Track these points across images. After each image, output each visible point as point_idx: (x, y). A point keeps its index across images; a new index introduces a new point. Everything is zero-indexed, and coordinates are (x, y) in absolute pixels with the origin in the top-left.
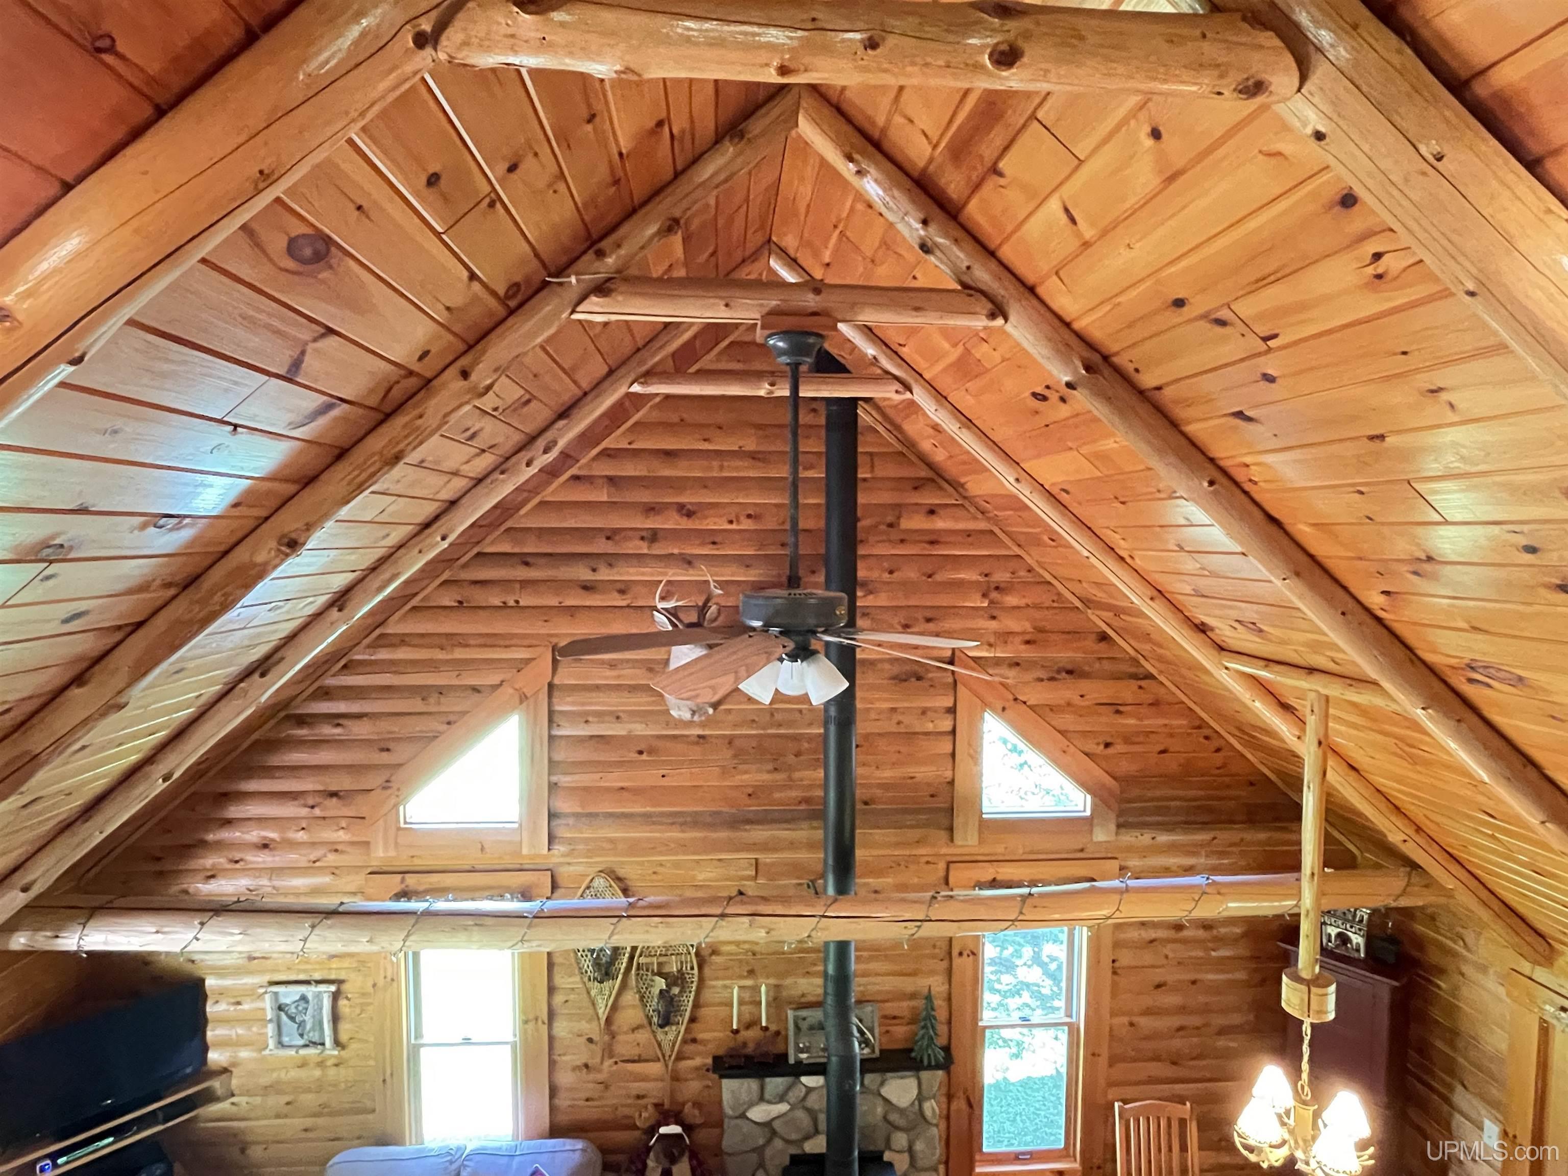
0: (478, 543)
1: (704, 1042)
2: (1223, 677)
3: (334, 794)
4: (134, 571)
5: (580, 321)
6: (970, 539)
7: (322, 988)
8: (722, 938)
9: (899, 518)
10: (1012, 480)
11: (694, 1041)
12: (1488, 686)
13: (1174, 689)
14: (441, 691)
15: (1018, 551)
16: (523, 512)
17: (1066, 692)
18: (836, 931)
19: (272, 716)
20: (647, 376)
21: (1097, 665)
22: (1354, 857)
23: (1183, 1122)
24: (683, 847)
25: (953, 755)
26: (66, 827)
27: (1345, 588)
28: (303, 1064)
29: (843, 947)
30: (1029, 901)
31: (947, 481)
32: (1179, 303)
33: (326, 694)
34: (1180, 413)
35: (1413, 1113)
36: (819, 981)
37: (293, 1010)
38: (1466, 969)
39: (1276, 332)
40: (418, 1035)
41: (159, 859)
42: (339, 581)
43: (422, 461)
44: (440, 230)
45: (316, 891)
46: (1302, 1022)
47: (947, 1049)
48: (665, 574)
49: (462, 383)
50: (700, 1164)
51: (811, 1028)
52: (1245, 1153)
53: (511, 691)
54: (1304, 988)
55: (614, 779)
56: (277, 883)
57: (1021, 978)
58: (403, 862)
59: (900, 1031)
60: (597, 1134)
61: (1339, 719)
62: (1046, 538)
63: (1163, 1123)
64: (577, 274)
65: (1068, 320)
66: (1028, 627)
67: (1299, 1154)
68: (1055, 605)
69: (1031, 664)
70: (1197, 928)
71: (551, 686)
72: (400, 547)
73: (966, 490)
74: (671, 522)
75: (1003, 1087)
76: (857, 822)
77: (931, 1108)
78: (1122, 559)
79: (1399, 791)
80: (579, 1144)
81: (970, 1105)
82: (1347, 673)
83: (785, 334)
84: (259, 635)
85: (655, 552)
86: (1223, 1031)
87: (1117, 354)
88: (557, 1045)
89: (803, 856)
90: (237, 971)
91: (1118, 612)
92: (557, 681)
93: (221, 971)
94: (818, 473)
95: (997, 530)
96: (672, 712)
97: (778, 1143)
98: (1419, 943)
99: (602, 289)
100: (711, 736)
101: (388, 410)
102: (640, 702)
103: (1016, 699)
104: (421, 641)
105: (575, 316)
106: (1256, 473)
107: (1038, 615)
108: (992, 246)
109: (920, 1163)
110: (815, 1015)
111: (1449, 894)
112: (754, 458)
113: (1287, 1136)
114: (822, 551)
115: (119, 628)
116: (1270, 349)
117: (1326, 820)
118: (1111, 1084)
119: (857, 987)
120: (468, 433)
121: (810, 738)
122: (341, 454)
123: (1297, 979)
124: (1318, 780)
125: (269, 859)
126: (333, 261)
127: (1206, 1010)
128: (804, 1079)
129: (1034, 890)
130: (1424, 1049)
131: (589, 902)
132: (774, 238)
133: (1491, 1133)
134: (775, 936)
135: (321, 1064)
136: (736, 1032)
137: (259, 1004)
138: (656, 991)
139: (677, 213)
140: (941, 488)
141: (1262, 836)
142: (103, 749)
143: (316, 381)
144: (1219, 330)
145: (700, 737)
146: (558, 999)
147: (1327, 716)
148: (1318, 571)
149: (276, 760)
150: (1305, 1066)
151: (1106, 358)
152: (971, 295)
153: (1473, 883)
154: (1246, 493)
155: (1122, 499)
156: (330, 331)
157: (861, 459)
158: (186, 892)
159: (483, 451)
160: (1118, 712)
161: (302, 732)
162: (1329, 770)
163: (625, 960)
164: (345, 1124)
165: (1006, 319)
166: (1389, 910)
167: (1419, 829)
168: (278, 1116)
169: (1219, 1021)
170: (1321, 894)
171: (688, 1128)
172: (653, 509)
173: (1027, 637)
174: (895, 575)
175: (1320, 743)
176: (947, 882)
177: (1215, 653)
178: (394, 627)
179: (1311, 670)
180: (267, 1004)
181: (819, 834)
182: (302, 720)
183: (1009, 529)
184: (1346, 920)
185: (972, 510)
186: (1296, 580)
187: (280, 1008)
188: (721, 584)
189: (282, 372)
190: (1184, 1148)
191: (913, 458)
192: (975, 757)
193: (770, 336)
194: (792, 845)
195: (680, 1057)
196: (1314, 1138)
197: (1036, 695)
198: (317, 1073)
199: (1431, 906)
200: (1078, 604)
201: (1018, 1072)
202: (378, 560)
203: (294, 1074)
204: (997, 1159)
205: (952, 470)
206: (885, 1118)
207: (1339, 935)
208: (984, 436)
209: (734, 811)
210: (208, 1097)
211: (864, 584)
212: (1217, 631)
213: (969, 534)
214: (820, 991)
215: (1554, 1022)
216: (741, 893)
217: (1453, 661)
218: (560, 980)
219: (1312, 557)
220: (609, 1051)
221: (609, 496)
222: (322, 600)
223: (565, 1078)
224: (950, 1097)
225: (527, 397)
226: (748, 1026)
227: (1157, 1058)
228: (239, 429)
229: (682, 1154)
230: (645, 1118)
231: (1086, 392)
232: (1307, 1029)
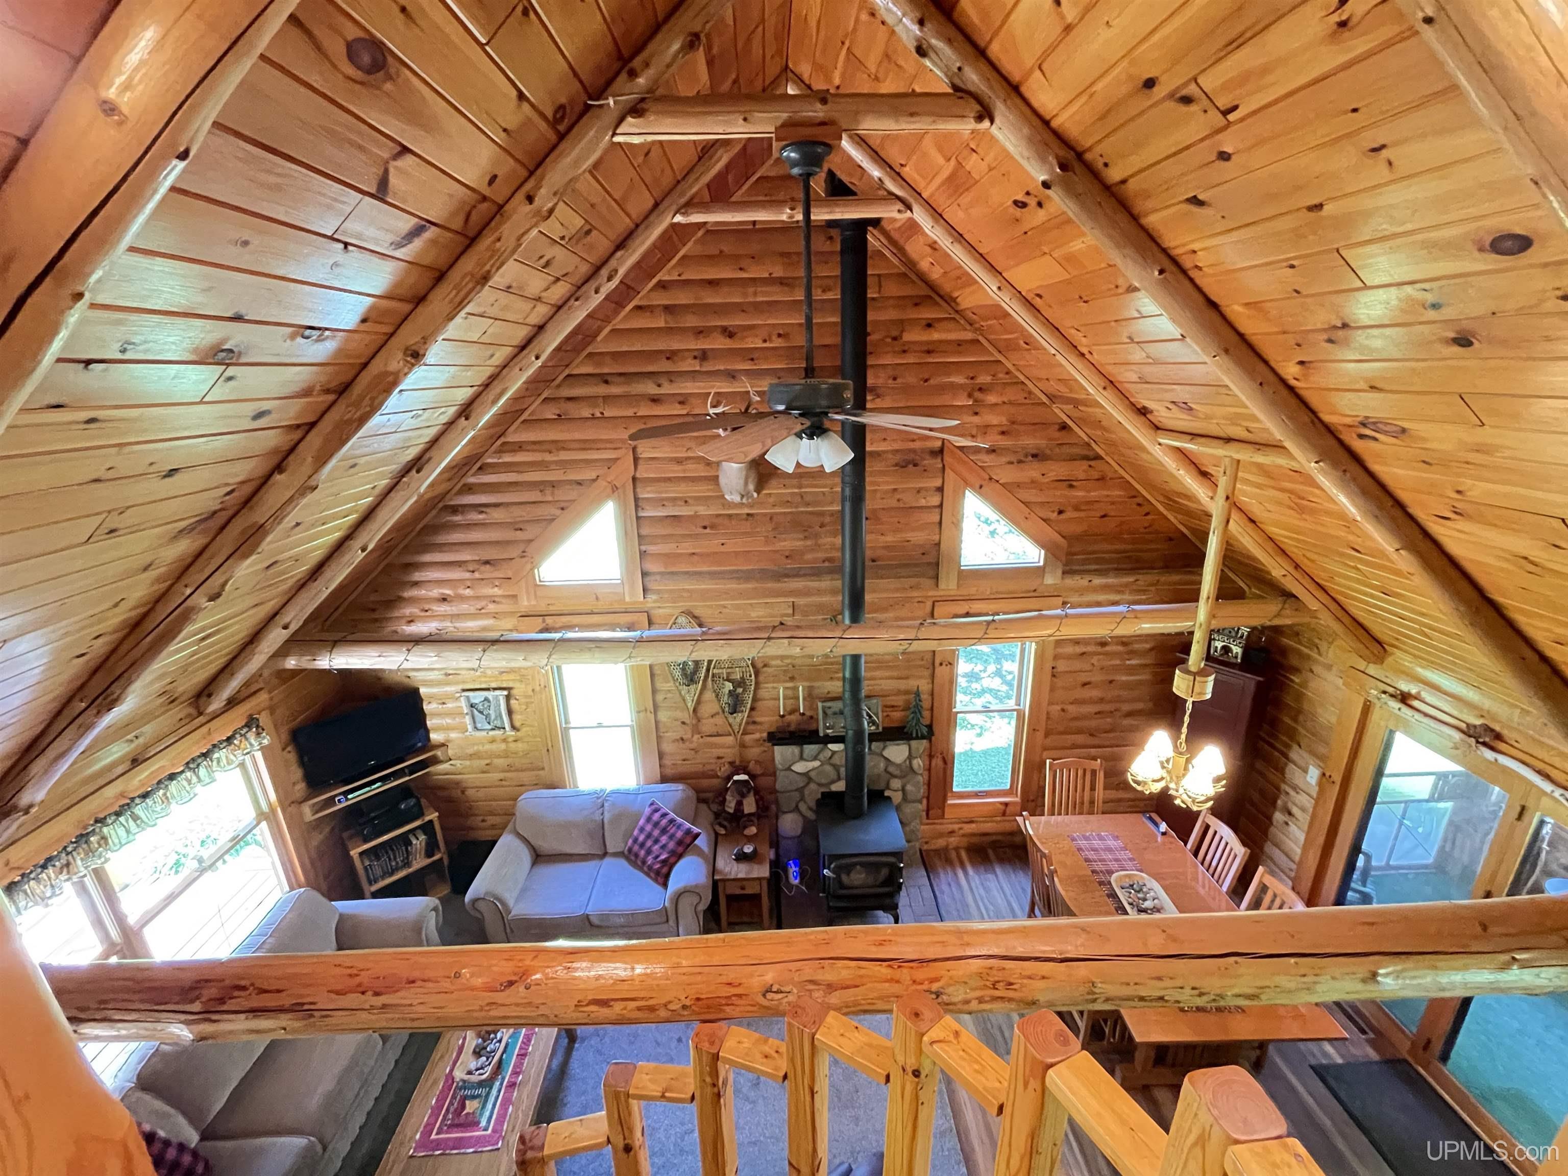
0: (567, 366)
1: (760, 723)
2: (1157, 451)
3: (487, 562)
4: (297, 378)
5: (619, 143)
6: (960, 348)
7: (498, 693)
8: (769, 654)
9: (902, 331)
10: (995, 289)
11: (754, 723)
12: (1375, 439)
13: (1117, 467)
14: (553, 485)
15: (1000, 358)
16: (599, 338)
17: (1032, 471)
18: (851, 647)
19: (434, 507)
20: (688, 207)
21: (1057, 450)
22: (1244, 592)
23: (1094, 772)
24: (741, 595)
25: (940, 523)
26: (302, 585)
27: (1266, 362)
28: (493, 741)
29: (856, 659)
30: (993, 626)
31: (941, 297)
32: (1150, 84)
33: (469, 489)
34: (1140, 206)
35: (1259, 765)
36: (840, 684)
37: (480, 707)
38: (1317, 669)
39: (1235, 103)
40: (567, 722)
41: (374, 610)
42: (463, 395)
43: (509, 287)
44: (484, 41)
45: (484, 629)
46: (1186, 701)
47: (930, 727)
48: (713, 387)
49: (528, 208)
50: (762, 798)
51: (835, 714)
52: (1134, 785)
53: (605, 483)
54: (1192, 678)
55: (687, 547)
56: (457, 625)
57: (985, 686)
58: (542, 608)
59: (897, 715)
60: (694, 781)
61: (1247, 482)
62: (1022, 342)
63: (1080, 773)
64: (614, 96)
65: (1048, 117)
66: (1004, 420)
67: (1172, 786)
68: (1027, 401)
69: (1006, 450)
70: (1117, 644)
71: (634, 479)
72: (505, 367)
73: (957, 304)
74: (719, 343)
75: (970, 754)
76: (867, 575)
77: (918, 763)
78: (1083, 355)
79: (1286, 537)
80: (680, 787)
81: (945, 762)
82: (1258, 440)
83: (797, 144)
84: (409, 438)
85: (704, 369)
86: (1129, 714)
87: (1089, 149)
88: (661, 726)
89: (826, 599)
90: (439, 683)
91: (1076, 403)
92: (638, 475)
93: (430, 683)
94: (835, 295)
95: (980, 338)
96: (727, 497)
97: (812, 786)
98: (1284, 651)
99: (636, 110)
100: (757, 514)
101: (471, 234)
102: (702, 490)
103: (991, 479)
104: (535, 447)
105: (617, 139)
106: (1202, 259)
107: (1012, 410)
108: (982, 44)
109: (909, 797)
110: (837, 706)
111: (1313, 614)
112: (781, 284)
113: (1165, 775)
114: (839, 363)
115: (298, 426)
116: (1229, 124)
117: (1224, 564)
118: (1045, 749)
119: (866, 688)
120: (543, 261)
121: (832, 514)
122: (440, 276)
123: (1188, 672)
124: (1221, 527)
125: (448, 608)
126: (392, 71)
127: (1119, 700)
128: (830, 746)
129: (996, 617)
130: (1274, 723)
131: (675, 631)
132: (791, 66)
133: (1313, 775)
134: (807, 651)
135: (505, 740)
136: (783, 716)
137: (458, 704)
138: (726, 691)
139: (697, 28)
140: (937, 304)
141: (1176, 578)
142: (313, 526)
143: (404, 202)
144: (1183, 109)
145: (748, 515)
146: (660, 697)
147: (1236, 478)
148: (1244, 348)
149: (442, 538)
150: (1184, 730)
151: (1079, 155)
152: (961, 98)
153: (1333, 606)
154: (1191, 280)
155: (1085, 299)
156: (405, 150)
157: (870, 281)
158: (396, 632)
159: (558, 279)
160: (1071, 486)
161: (457, 518)
162: (1231, 521)
163: (704, 670)
164: (526, 777)
165: (992, 122)
166: (1264, 628)
167: (1297, 567)
168: (484, 772)
169: (1126, 707)
170: (1212, 616)
171: (752, 776)
172: (701, 332)
173: (1004, 429)
174: (899, 381)
175: (1227, 498)
176: (932, 615)
177: (1152, 432)
178: (512, 437)
179: (1228, 440)
180: (463, 703)
181: (838, 583)
182: (455, 510)
183: (992, 337)
184: (1229, 637)
185: (962, 322)
186: (1224, 356)
187: (472, 706)
188: (759, 393)
189: (373, 190)
190: (1093, 789)
191: (914, 277)
192: (957, 524)
193: (783, 148)
194: (819, 592)
195: (745, 733)
196: (1184, 775)
197: (1007, 475)
198: (503, 746)
199: (1298, 625)
200: (1044, 399)
201: (981, 745)
202: (490, 377)
203: (488, 747)
204: (961, 795)
205: (947, 287)
206: (886, 770)
207: (1224, 647)
208: (971, 248)
209: (776, 568)
210: (435, 761)
211: (873, 390)
212: (1156, 413)
213: (959, 343)
214: (841, 690)
215: (1376, 701)
216: (782, 624)
217: (1348, 421)
218: (659, 685)
219: (1241, 336)
220: (696, 730)
221: (666, 322)
222: (452, 411)
223: (667, 747)
224: (931, 757)
225: (587, 227)
226: (791, 713)
227: (1079, 731)
228: (350, 248)
229: (749, 792)
230: (725, 770)
231: (1060, 192)
232: (1189, 705)
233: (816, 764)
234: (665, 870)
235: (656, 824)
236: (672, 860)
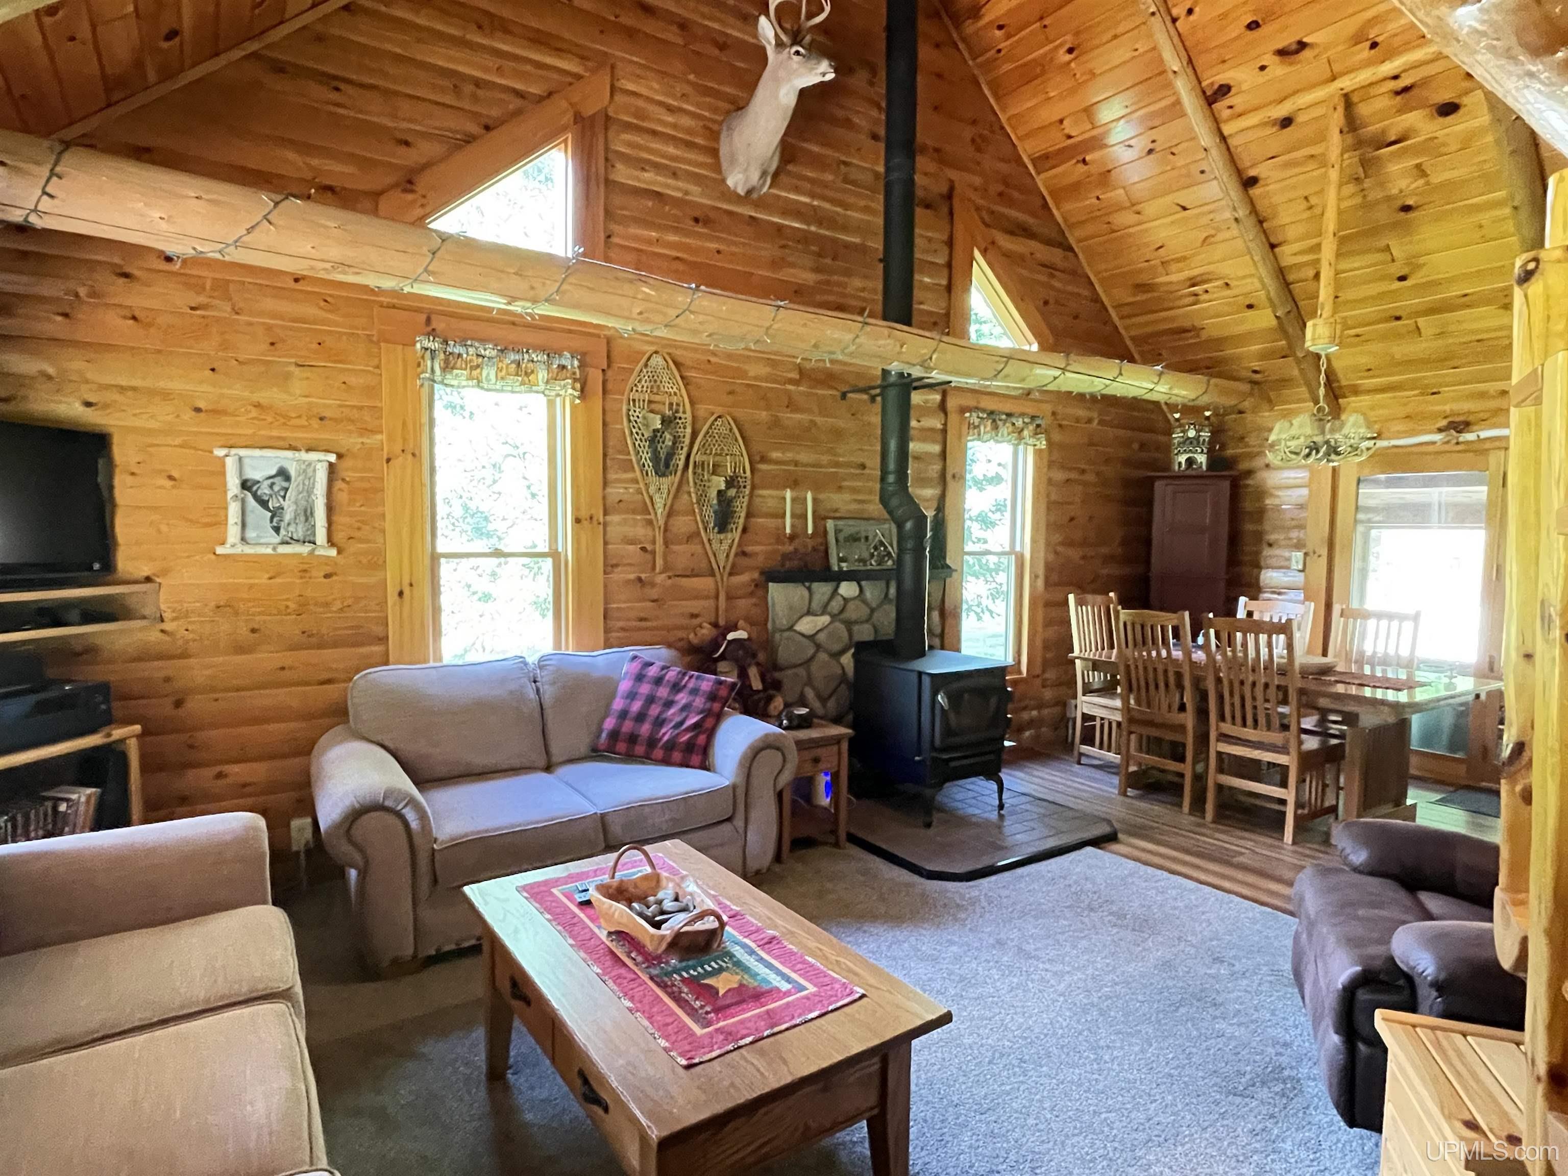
1: (753, 556)
7: (316, 455)
11: (746, 553)
13: (1084, 263)
17: (1023, 247)
51: (847, 540)
69: (1002, 215)
88: (612, 553)
96: (727, 182)
97: (822, 657)
103: (993, 243)
128: (843, 587)
135: (307, 570)
136: (788, 540)
138: (713, 492)
146: (613, 498)
160: (1052, 275)
163: (683, 455)
173: (1000, 190)
195: (733, 571)
197: (1005, 243)
207: (1188, 460)
233: (826, 619)
234: (702, 739)
235: (658, 681)
236: (709, 723)
